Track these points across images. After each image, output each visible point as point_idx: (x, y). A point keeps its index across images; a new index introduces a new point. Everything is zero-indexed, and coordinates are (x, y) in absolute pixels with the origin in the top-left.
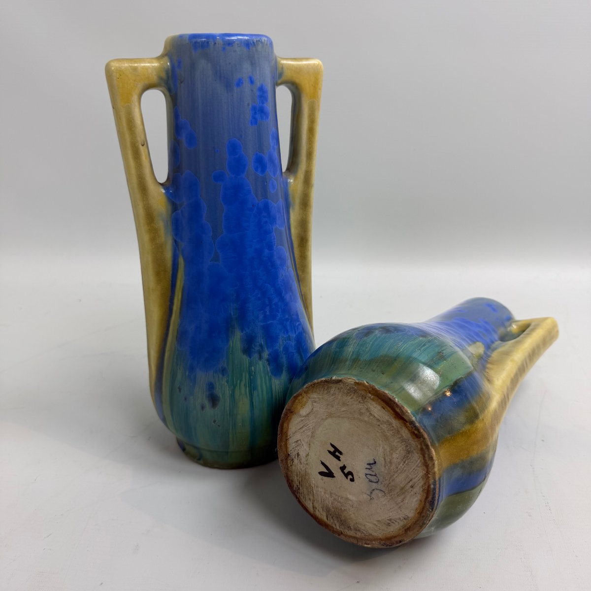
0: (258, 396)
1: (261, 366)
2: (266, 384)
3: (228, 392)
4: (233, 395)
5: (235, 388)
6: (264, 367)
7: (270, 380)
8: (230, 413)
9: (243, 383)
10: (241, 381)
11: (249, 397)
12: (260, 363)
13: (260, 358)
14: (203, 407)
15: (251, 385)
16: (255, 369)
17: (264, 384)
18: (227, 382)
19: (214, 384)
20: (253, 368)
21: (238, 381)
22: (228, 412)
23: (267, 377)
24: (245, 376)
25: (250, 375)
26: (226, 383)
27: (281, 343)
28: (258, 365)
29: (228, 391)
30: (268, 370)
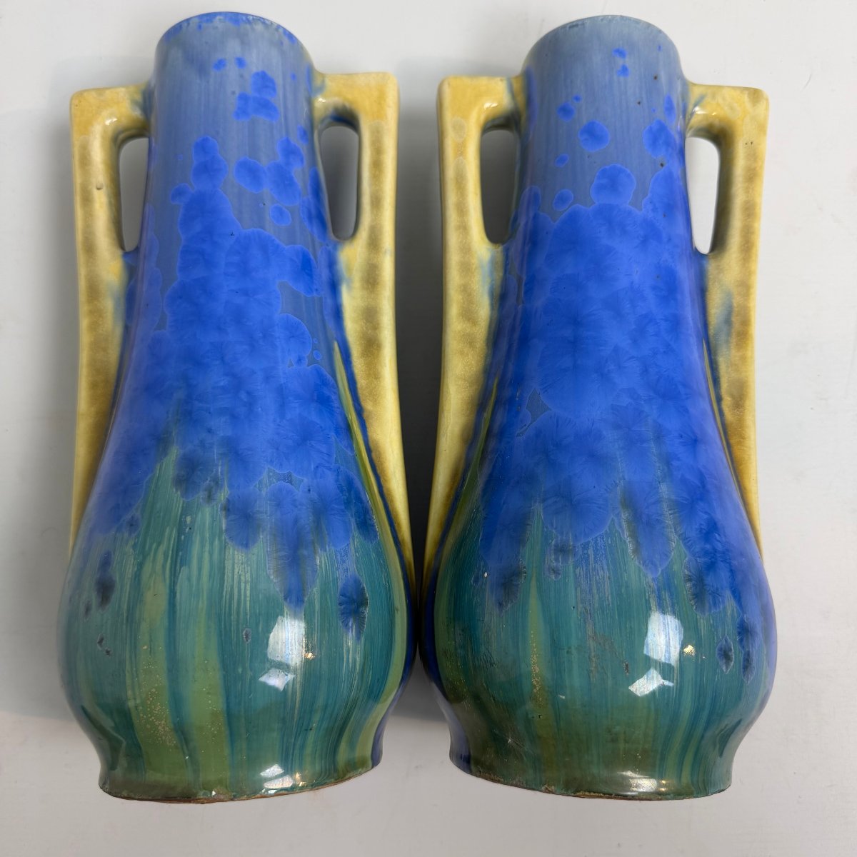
0: (189, 579)
1: (208, 519)
2: (211, 554)
3: (130, 570)
4: (138, 576)
5: (145, 558)
6: (213, 519)
7: (223, 549)
8: (127, 617)
9: (162, 548)
10: (159, 544)
11: (168, 581)
12: (207, 511)
13: (210, 498)
14: (88, 609)
15: (177, 555)
16: (193, 521)
17: (206, 555)
18: (134, 547)
19: (112, 553)
20: (189, 519)
21: (154, 546)
22: (125, 615)
23: (217, 542)
24: (170, 534)
25: (180, 532)
26: (131, 550)
27: (265, 480)
28: (200, 515)
29: (131, 566)
30: (221, 528)
